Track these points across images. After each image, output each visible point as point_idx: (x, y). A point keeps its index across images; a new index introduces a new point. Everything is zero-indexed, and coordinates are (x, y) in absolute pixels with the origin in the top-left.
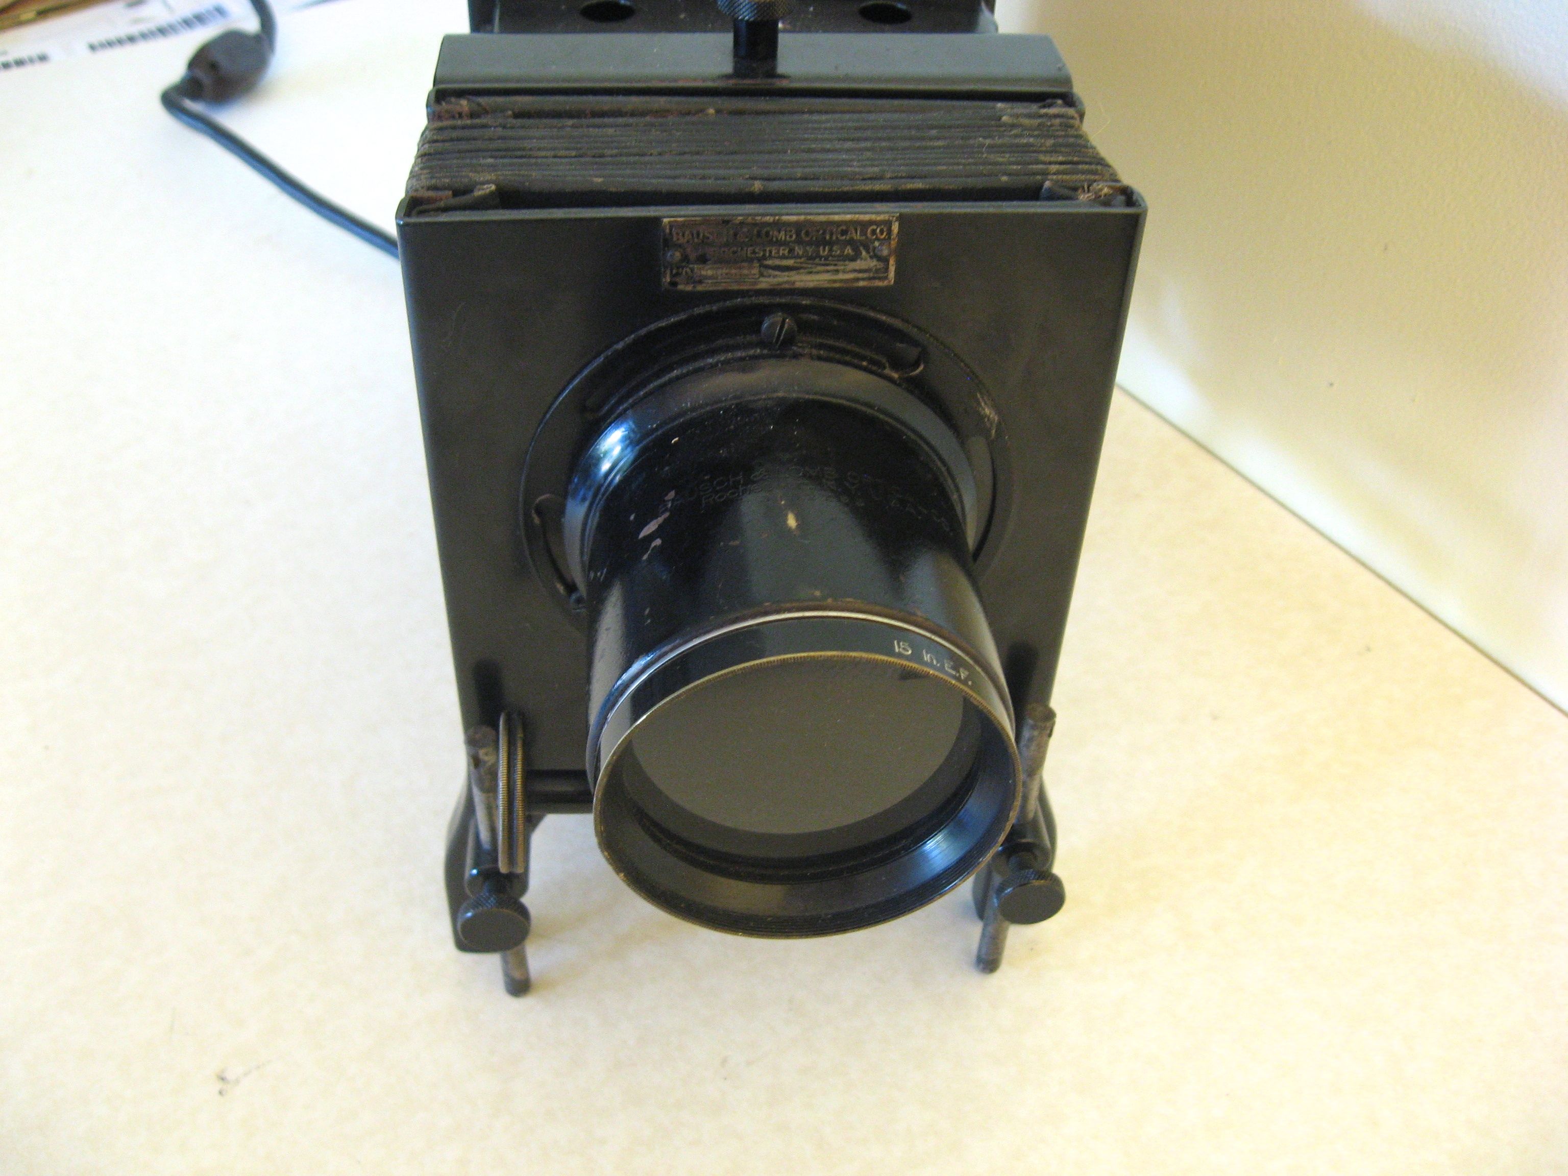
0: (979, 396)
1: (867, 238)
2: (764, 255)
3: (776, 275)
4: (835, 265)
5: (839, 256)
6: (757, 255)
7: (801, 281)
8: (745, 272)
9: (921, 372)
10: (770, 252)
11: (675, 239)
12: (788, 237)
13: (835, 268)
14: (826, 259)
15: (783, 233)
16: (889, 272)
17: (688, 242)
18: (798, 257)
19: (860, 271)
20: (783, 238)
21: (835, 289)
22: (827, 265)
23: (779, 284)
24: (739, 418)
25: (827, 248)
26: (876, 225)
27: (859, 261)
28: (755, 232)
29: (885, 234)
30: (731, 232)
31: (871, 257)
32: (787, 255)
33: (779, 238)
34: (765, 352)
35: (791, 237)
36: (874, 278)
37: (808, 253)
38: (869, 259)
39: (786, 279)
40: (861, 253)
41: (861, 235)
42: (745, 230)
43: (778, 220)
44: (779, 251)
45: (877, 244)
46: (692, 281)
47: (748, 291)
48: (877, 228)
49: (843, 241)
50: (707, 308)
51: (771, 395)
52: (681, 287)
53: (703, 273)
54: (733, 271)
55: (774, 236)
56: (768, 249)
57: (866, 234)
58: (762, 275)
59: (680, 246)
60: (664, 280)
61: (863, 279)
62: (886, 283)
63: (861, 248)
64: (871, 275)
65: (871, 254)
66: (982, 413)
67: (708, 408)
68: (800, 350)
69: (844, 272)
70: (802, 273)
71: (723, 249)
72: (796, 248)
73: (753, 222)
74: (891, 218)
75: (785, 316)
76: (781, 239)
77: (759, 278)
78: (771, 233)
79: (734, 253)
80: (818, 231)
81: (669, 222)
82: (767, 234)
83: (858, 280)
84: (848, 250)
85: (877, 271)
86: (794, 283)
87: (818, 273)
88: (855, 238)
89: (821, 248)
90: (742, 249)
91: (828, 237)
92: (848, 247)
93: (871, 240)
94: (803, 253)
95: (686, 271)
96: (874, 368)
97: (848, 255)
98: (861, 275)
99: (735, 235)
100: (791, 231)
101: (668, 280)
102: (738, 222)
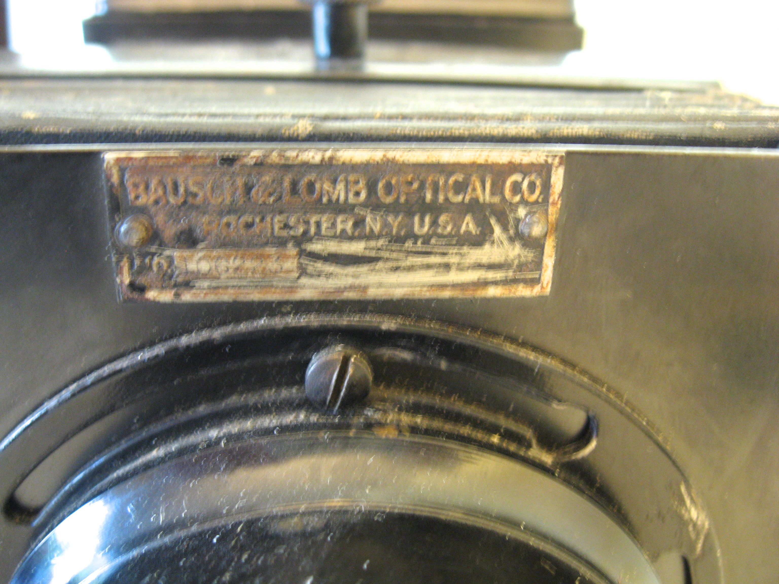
0: (683, 489)
1: (504, 198)
2: (306, 233)
3: (331, 274)
4: (444, 254)
5: (450, 235)
6: (292, 233)
7: (380, 285)
8: (272, 265)
9: (594, 452)
10: (318, 225)
11: (132, 196)
12: (351, 196)
13: (445, 260)
14: (426, 241)
15: (340, 187)
16: (543, 270)
17: (156, 202)
18: (371, 236)
19: (491, 267)
20: (342, 198)
21: (440, 301)
22: (428, 253)
23: (340, 290)
24: (245, 557)
25: (427, 219)
26: (522, 172)
27: (487, 247)
28: (287, 184)
29: (537, 192)
30: (240, 182)
31: (511, 240)
32: (349, 232)
33: (334, 198)
34: (314, 418)
35: (357, 194)
36: (515, 281)
37: (392, 230)
38: (506, 243)
39: (350, 281)
40: (492, 231)
41: (493, 193)
42: (267, 178)
43: (331, 159)
44: (334, 225)
45: (522, 212)
46: (173, 282)
47: (281, 304)
48: (523, 179)
49: (458, 204)
50: (205, 335)
51: (316, 505)
52: (151, 295)
53: (192, 266)
54: (249, 264)
55: (324, 192)
56: (313, 219)
57: (502, 193)
58: (303, 272)
59: (143, 210)
60: (118, 280)
61: (495, 283)
62: (536, 291)
63: (493, 221)
64: (510, 274)
65: (512, 232)
66: (686, 516)
67: (194, 529)
68: (378, 416)
69: (461, 268)
70: (380, 271)
71: (225, 220)
72: (368, 219)
73: (283, 162)
74: (550, 160)
75: (349, 351)
76: (338, 199)
77: (299, 278)
78: (317, 186)
79: (249, 226)
80: (411, 183)
81: (118, 160)
82: (311, 186)
83: (485, 284)
84: (467, 224)
85: (521, 267)
86: (365, 288)
87: (411, 269)
88: (481, 200)
89: (417, 219)
90: (262, 220)
91: (429, 196)
92: (468, 218)
93: (511, 203)
94: (382, 229)
95: (159, 263)
96: (512, 448)
97: (468, 233)
98: (491, 275)
99: (248, 189)
100: (357, 182)
101: (127, 281)
102: (252, 162)
